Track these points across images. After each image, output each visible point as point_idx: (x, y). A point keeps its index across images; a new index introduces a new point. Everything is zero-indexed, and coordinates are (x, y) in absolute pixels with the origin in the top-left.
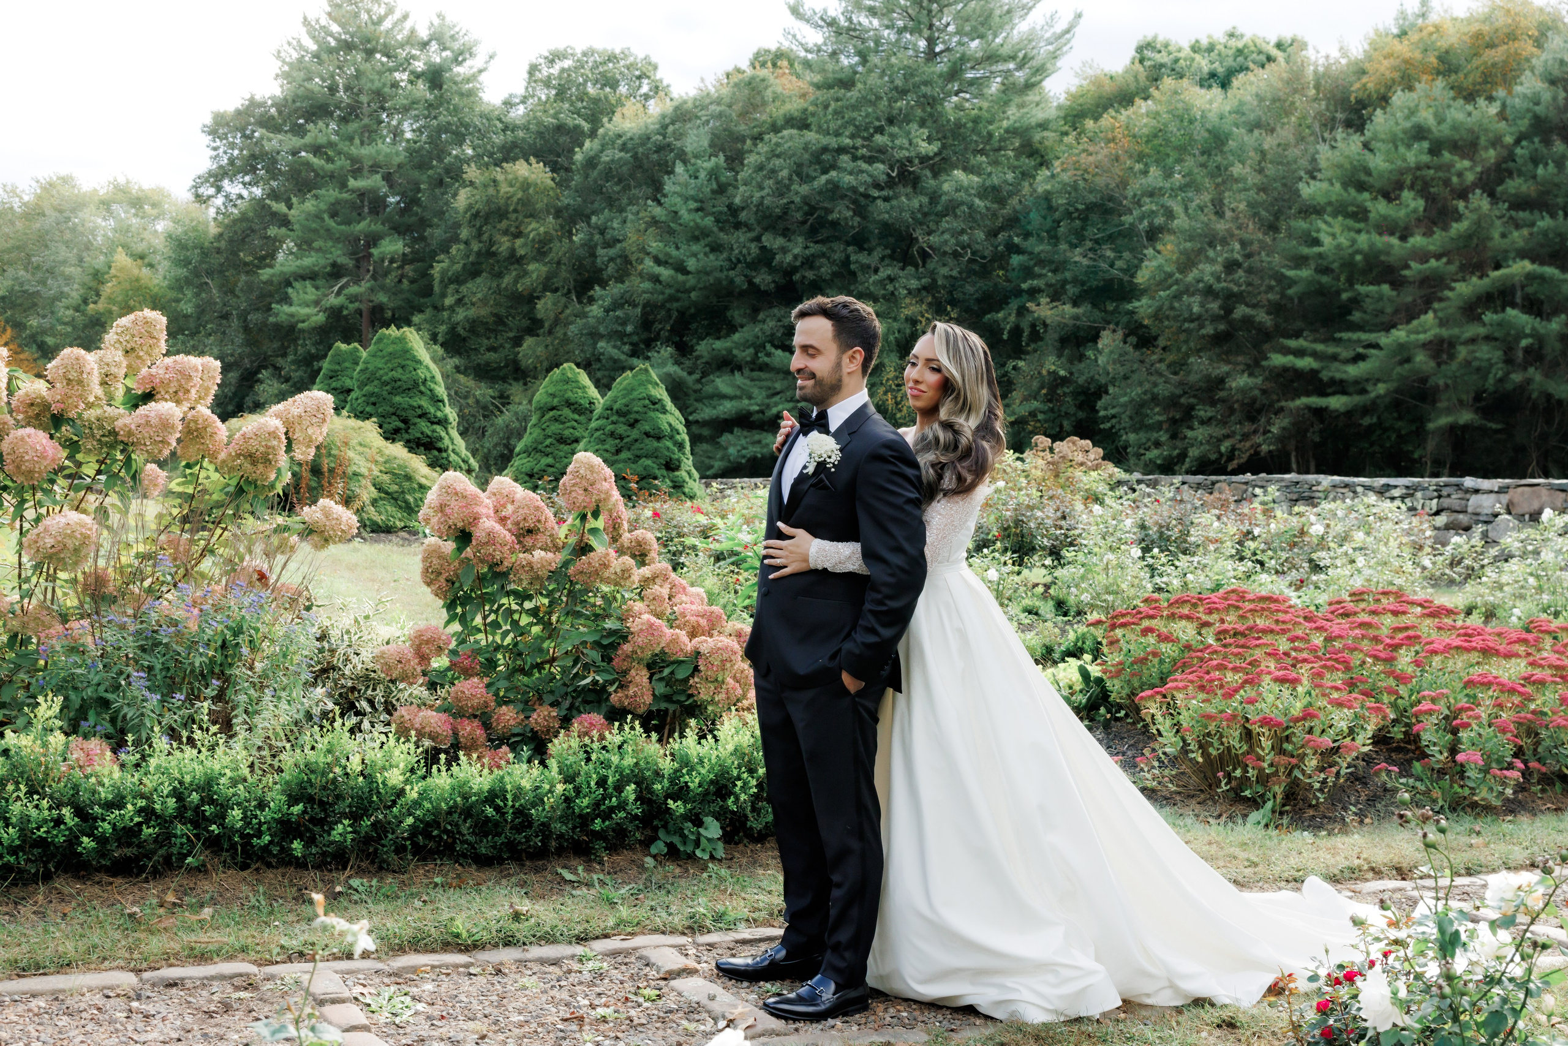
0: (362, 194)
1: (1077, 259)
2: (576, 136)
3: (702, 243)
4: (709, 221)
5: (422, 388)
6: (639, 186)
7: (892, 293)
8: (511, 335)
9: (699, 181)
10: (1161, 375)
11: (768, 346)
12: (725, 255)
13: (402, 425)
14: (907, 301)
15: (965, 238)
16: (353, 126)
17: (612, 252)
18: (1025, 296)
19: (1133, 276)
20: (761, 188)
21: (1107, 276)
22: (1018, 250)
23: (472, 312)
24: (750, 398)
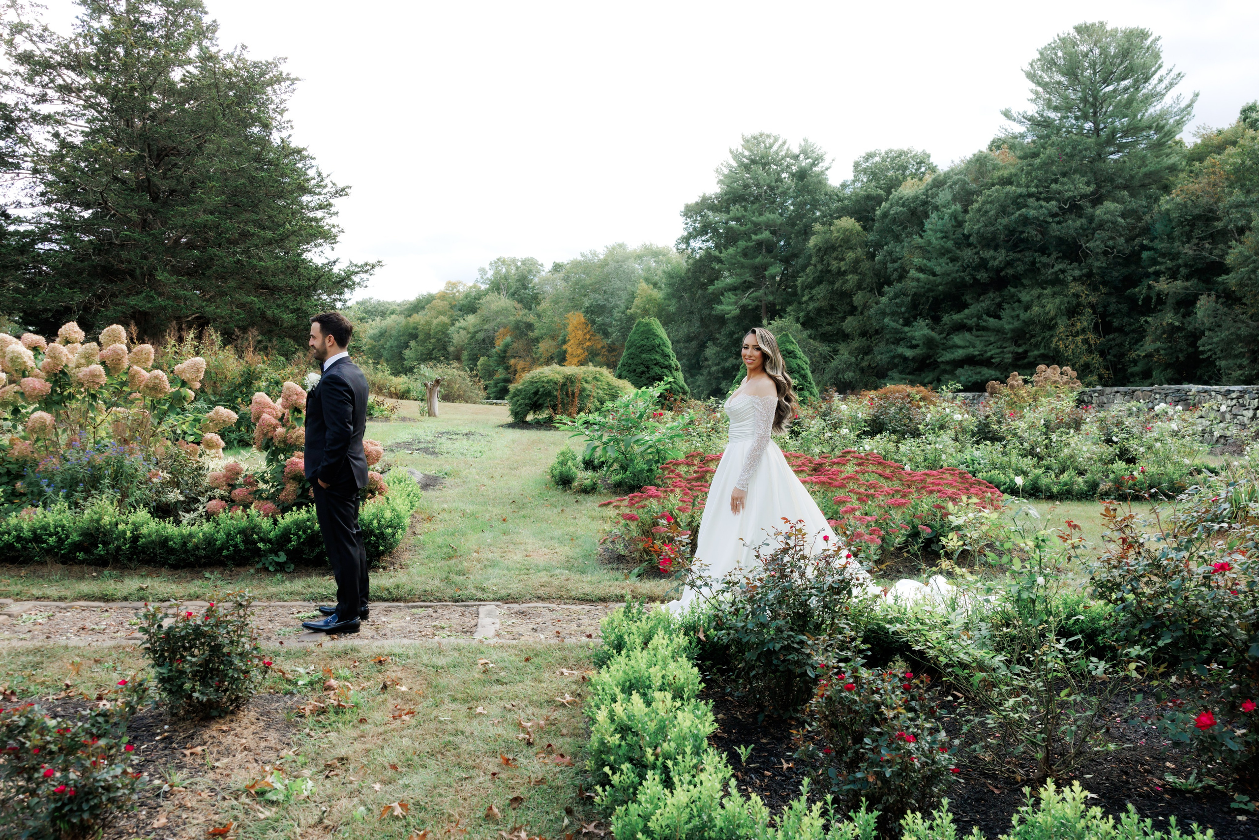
0: (760, 244)
1: (1187, 250)
2: (878, 200)
3: (946, 257)
4: (950, 244)
6: (911, 227)
7: (1063, 280)
8: (840, 315)
9: (945, 221)
10: (1243, 322)
11: (985, 316)
12: (959, 263)
14: (1073, 284)
15: (1111, 243)
16: (756, 206)
17: (896, 265)
18: (1151, 277)
19: (1224, 259)
20: (979, 222)
21: (1208, 261)
23: (816, 305)
24: (974, 347)
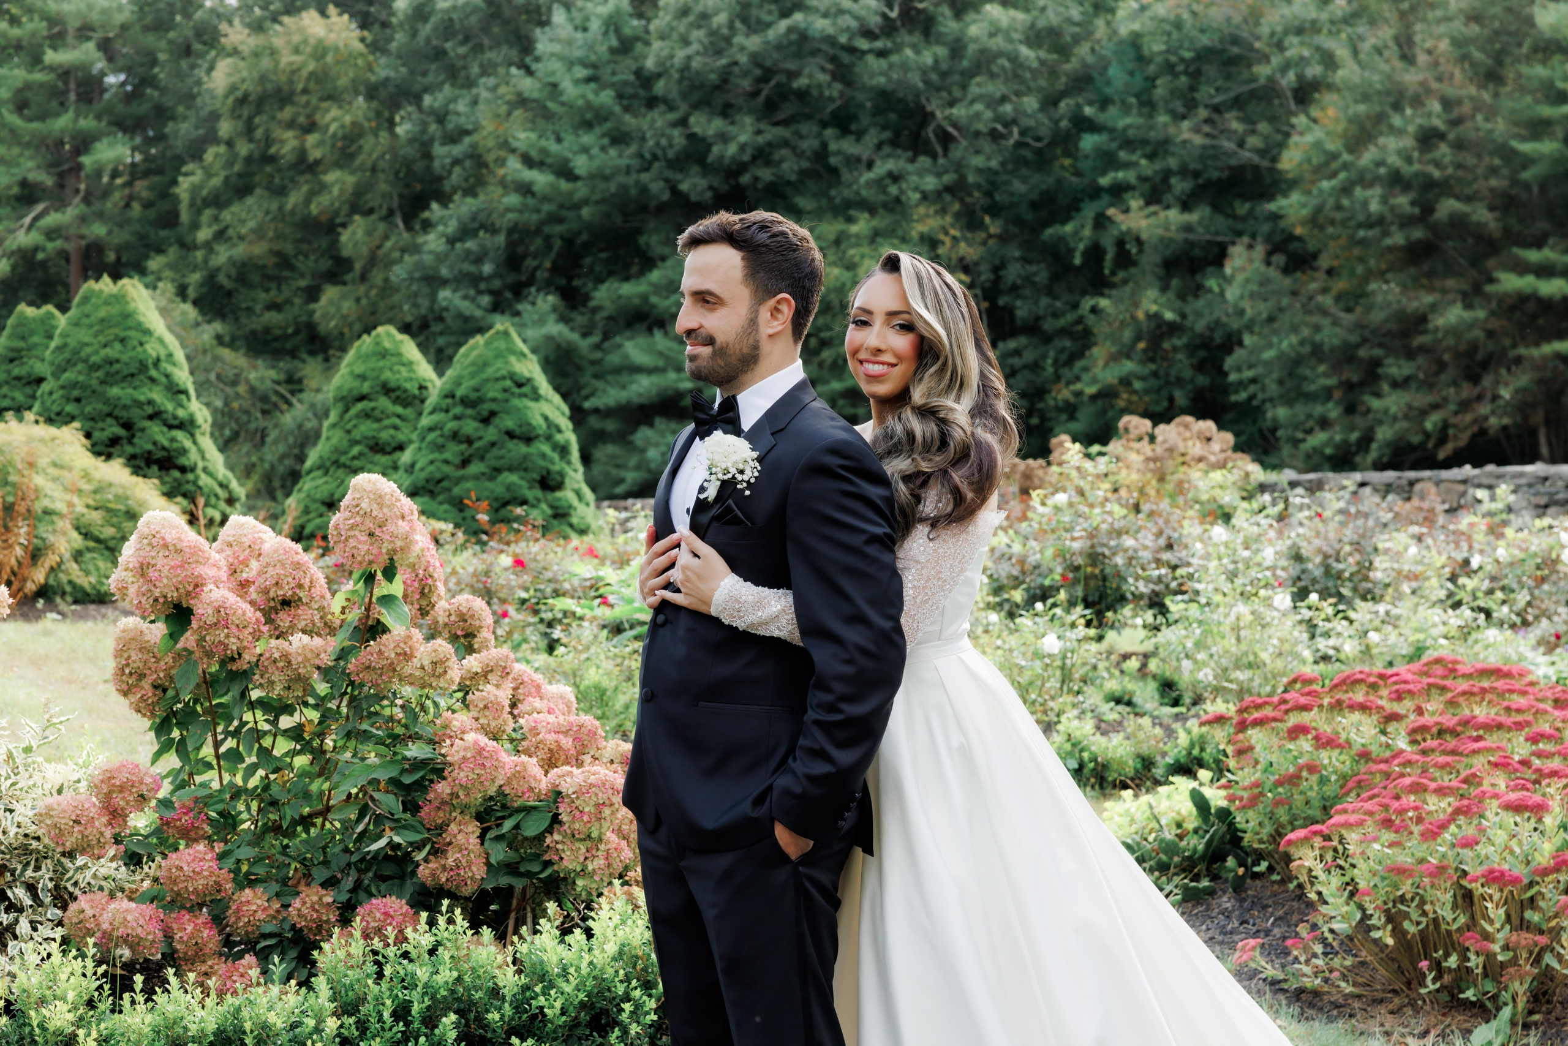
0: (65, 73)
1: (1186, 135)
3: (598, 130)
4: (606, 98)
5: (153, 373)
6: (496, 45)
7: (898, 200)
8: (303, 283)
9: (589, 35)
10: (1325, 313)
12: (633, 148)
13: (122, 432)
14: (922, 210)
15: (1008, 108)
17: (457, 150)
18: (1106, 198)
19: (1275, 159)
20: (685, 42)
21: (1233, 162)
22: (1092, 127)
23: (240, 251)
